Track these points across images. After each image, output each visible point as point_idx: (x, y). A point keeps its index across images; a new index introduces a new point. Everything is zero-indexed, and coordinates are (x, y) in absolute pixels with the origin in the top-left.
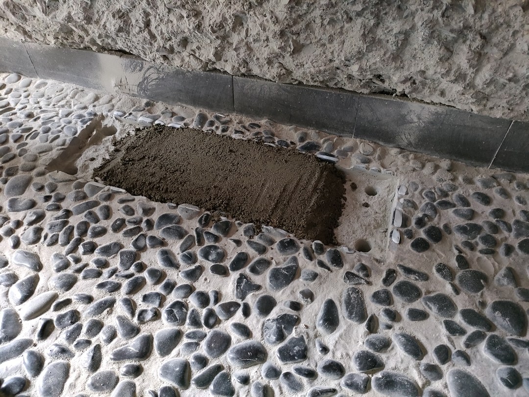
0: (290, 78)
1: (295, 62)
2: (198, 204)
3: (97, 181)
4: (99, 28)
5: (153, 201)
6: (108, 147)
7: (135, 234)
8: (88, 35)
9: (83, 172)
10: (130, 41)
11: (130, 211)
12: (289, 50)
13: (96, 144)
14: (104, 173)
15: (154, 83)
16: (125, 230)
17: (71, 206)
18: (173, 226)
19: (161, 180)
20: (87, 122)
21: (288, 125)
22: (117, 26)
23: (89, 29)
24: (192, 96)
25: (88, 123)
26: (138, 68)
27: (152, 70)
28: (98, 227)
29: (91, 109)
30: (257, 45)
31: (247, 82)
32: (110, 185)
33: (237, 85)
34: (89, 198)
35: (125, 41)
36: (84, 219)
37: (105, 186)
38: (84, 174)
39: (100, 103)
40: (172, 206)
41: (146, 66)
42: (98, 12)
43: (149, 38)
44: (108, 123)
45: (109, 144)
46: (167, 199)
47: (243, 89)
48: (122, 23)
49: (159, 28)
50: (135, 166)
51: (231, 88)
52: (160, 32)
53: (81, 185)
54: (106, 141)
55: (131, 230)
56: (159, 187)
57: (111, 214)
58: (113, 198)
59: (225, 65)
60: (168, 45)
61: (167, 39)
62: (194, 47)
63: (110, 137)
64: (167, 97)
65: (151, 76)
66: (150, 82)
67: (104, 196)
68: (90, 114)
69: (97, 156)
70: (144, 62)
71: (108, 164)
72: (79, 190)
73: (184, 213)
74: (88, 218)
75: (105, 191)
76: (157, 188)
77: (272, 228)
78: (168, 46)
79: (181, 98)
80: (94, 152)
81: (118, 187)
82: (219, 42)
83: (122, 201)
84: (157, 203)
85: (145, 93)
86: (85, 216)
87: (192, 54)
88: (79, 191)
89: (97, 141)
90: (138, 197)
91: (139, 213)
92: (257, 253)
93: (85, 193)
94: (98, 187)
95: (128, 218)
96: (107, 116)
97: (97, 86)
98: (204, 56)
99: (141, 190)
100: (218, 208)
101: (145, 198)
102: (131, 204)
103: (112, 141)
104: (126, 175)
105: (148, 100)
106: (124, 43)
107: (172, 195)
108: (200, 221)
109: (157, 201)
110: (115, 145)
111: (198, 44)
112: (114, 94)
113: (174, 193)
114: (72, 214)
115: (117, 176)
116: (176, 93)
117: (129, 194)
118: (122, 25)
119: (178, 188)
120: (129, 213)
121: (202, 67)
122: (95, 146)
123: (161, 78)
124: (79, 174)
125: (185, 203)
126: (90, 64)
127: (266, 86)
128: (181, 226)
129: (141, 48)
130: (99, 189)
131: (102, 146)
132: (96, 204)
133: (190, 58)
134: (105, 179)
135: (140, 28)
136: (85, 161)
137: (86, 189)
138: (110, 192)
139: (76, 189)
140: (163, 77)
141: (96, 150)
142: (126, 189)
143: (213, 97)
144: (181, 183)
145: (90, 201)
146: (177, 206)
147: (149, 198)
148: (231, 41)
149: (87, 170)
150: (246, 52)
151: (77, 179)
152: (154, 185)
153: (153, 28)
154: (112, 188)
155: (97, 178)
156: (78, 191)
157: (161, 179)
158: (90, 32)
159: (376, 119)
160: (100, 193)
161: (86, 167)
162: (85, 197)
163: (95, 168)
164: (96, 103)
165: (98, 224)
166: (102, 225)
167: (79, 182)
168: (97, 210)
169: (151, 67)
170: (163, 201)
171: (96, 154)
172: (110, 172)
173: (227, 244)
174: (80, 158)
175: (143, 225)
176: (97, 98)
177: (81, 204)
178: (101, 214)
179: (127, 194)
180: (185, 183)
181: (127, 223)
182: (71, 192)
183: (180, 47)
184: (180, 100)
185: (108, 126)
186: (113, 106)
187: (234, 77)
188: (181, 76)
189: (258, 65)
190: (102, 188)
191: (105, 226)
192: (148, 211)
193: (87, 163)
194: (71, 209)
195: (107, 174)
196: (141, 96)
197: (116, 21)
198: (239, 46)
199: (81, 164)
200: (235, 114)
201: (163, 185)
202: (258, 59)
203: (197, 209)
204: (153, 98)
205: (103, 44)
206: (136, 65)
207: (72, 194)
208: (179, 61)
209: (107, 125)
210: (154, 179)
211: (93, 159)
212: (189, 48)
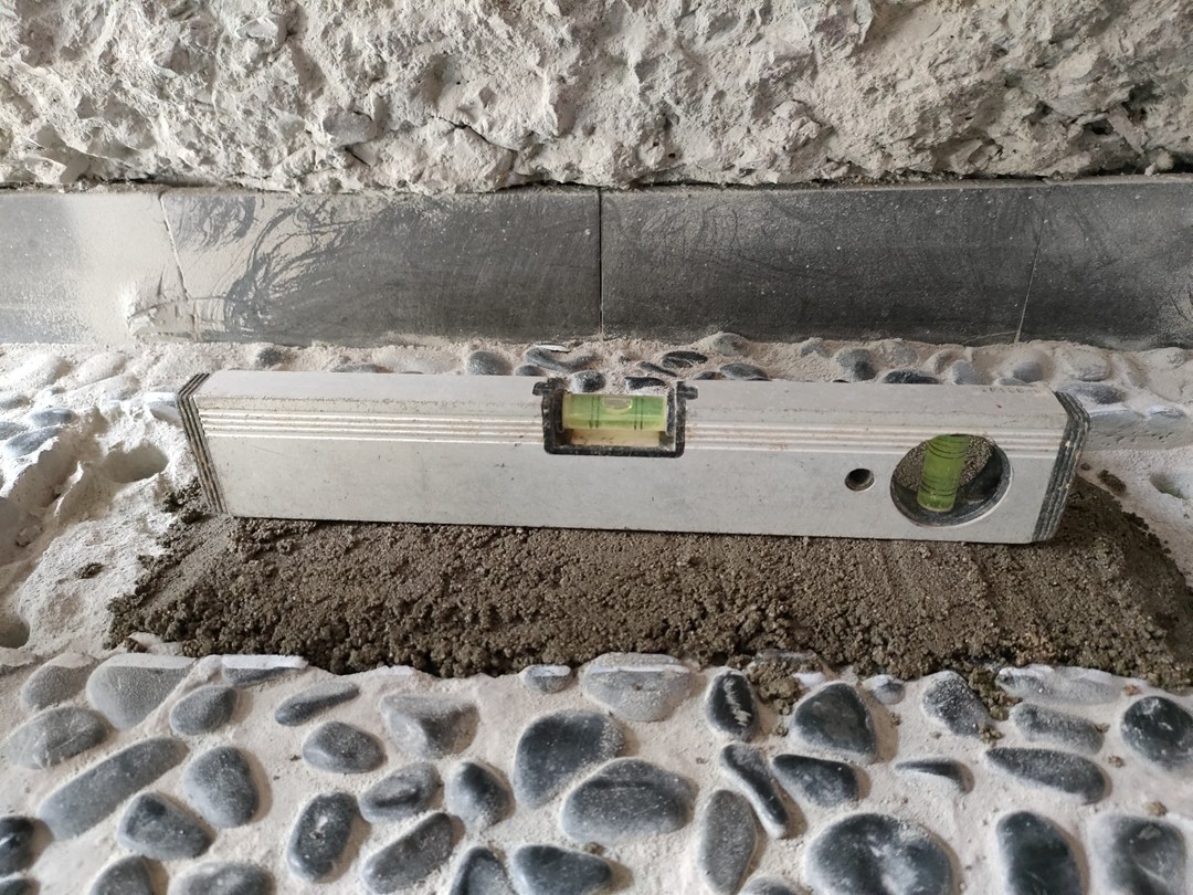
0: (822, 157)
1: (862, 80)
2: (663, 641)
3: (143, 649)
4: (84, 73)
5: (450, 675)
6: (142, 519)
7: (436, 862)
8: (29, 115)
9: (56, 628)
10: (213, 113)
11: (358, 751)
12: (854, 29)
13: (90, 518)
14: (173, 606)
15: (293, 273)
16: (370, 851)
17: (32, 798)
18: (613, 771)
19: (447, 582)
20: (39, 443)
21: (793, 338)
22: (166, 47)
23: (33, 90)
24: (441, 298)
25: (48, 445)
26: (233, 226)
27: (288, 225)
28: (224, 872)
29: (45, 401)
30: (722, 40)
31: (654, 206)
32: (216, 650)
33: (614, 223)
34: (124, 735)
35: (192, 112)
36: (125, 850)
37: (190, 660)
38: (65, 636)
39: (81, 378)
40: (555, 678)
41: (264, 215)
42: (78, 11)
43: (294, 80)
44: (124, 436)
45: (143, 507)
46: (514, 655)
47: (639, 234)
48: (187, 31)
49: (340, 34)
50: (307, 550)
51: (596, 237)
52: (339, 50)
53: (67, 683)
54: (131, 498)
55: (410, 843)
56: (454, 609)
57: (261, 788)
58: (248, 709)
59: (579, 153)
60: (372, 97)
61: (365, 74)
62: (471, 94)
63: (144, 482)
64: (345, 319)
65: (283, 250)
66: (276, 275)
67: (200, 709)
68: (48, 417)
69: (112, 554)
70: (258, 197)
71: (171, 573)
72: (63, 705)
73: (627, 695)
74: (153, 838)
75: (198, 684)
76: (447, 617)
77: (1048, 669)
78: (369, 106)
79: (400, 312)
80: (88, 544)
81: (260, 651)
82: (573, 54)
83: (302, 712)
84: (471, 681)
85: (257, 320)
86: (131, 828)
87: (463, 126)
88: (68, 712)
89: (90, 503)
90: (371, 673)
91: (407, 750)
92: (1078, 798)
93: (96, 716)
94: (158, 672)
95: (361, 786)
96: (118, 414)
97: (56, 330)
98: (509, 123)
99: (373, 642)
100: (758, 642)
101: (407, 671)
102: (345, 715)
103: (157, 495)
104: (278, 596)
105: (268, 345)
106: (185, 123)
107: (528, 632)
108: (722, 713)
109: (469, 671)
110: (173, 505)
111: (485, 81)
112: (130, 347)
113: (533, 621)
114: (49, 838)
115: (238, 606)
116: (380, 296)
117: (322, 674)
118: (186, 42)
119: (540, 598)
120: (361, 758)
121: (496, 169)
122: (87, 523)
123: (322, 248)
124: (39, 641)
125: (607, 650)
126: (32, 244)
127: (722, 209)
128: (639, 758)
129: (253, 138)
130: (167, 679)
131: (116, 520)
132: (167, 754)
133: (451, 141)
134: (183, 633)
135: (261, 42)
136: (60, 582)
137: (94, 695)
138: (227, 682)
139: (42, 707)
140: (332, 243)
141: (97, 535)
142: (303, 652)
143: (523, 286)
144: (541, 577)
145: (138, 747)
146: (574, 675)
147: (423, 670)
148: (613, 49)
149: (77, 618)
150: (679, 71)
151: (39, 660)
152: (430, 607)
153: (311, 41)
154: (228, 661)
155: (137, 637)
156: (59, 713)
157: (446, 577)
158: (41, 102)
159: (1101, 257)
160: (175, 698)
161: (64, 607)
162: (100, 734)
163: (115, 601)
164: (61, 382)
165: (212, 860)
166: (237, 855)
167: (57, 669)
168: (180, 785)
169: (286, 213)
170: (497, 665)
171: (105, 548)
172: (200, 598)
173: (910, 796)
174: (34, 576)
175: (457, 801)
176: (63, 368)
177: (93, 773)
178: (215, 800)
179: (309, 676)
180: (557, 570)
181: (367, 813)
182: (19, 728)
183: (418, 101)
184: (394, 323)
185: (127, 448)
186: (135, 380)
187: (606, 195)
188: (403, 228)
189: (708, 128)
190: (178, 674)
191: (256, 859)
192: (446, 730)
193: (68, 589)
194: (35, 808)
195: (189, 607)
196: (240, 333)
197: (157, 28)
198: (655, 53)
199: (43, 597)
200: (601, 335)
201: (466, 601)
202: (720, 95)
203: (669, 667)
204: (285, 333)
205: (92, 147)
206: (225, 216)
207: (27, 731)
208: (409, 162)
209: (120, 445)
210: (414, 588)
211: (92, 571)
212: (448, 105)
